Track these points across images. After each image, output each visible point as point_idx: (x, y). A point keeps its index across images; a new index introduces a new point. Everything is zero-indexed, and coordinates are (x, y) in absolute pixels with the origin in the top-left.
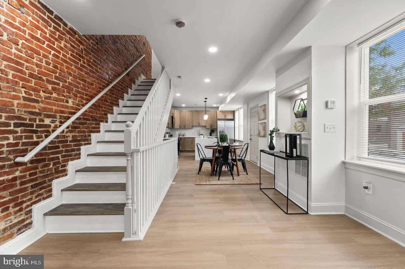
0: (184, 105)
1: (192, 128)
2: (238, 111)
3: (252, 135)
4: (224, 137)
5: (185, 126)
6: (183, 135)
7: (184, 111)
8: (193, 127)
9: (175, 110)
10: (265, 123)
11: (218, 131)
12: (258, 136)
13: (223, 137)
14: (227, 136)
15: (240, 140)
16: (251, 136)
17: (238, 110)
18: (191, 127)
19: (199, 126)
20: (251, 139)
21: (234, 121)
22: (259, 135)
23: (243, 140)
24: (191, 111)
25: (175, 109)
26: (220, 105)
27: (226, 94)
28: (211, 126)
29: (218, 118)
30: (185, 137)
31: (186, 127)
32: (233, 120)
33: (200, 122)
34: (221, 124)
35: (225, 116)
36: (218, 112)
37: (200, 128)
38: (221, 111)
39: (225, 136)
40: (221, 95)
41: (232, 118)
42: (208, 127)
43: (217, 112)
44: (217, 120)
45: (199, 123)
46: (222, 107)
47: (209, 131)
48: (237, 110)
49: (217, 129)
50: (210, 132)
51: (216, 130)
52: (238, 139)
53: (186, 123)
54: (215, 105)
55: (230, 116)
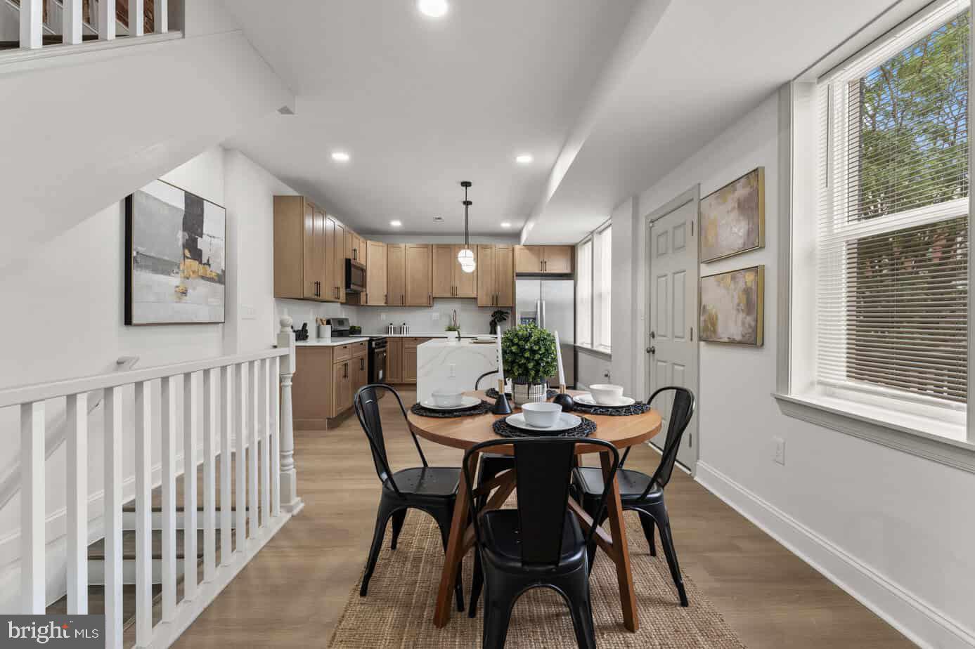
0: (396, 224)
1: (429, 306)
2: (590, 243)
3: (659, 331)
4: (533, 352)
5: (403, 298)
6: (398, 330)
7: (402, 245)
8: (432, 300)
9: (369, 242)
10: (755, 269)
11: (518, 316)
12: (700, 339)
13: (523, 350)
14: (553, 341)
15: (595, 349)
16: (653, 335)
17: (590, 238)
18: (424, 301)
19: (454, 298)
20: (651, 351)
21: (572, 282)
22: (708, 334)
23: (608, 351)
24: (426, 246)
25: (366, 239)
26: (526, 222)
27: (548, 157)
28: (495, 299)
29: (519, 269)
30: (405, 335)
31: (409, 301)
32: (571, 276)
33: (457, 284)
34: (527, 292)
35: (544, 263)
36: (517, 247)
37: (456, 306)
38: (530, 248)
39: (537, 343)
40: (524, 159)
41: (567, 271)
42: (484, 300)
43: (513, 250)
44: (515, 278)
45: (453, 289)
46: (532, 232)
47: (488, 317)
48: (588, 241)
49: (513, 308)
50: (490, 319)
51: (509, 312)
52: (589, 347)
53: (409, 288)
54: (506, 225)
55: (560, 266)
